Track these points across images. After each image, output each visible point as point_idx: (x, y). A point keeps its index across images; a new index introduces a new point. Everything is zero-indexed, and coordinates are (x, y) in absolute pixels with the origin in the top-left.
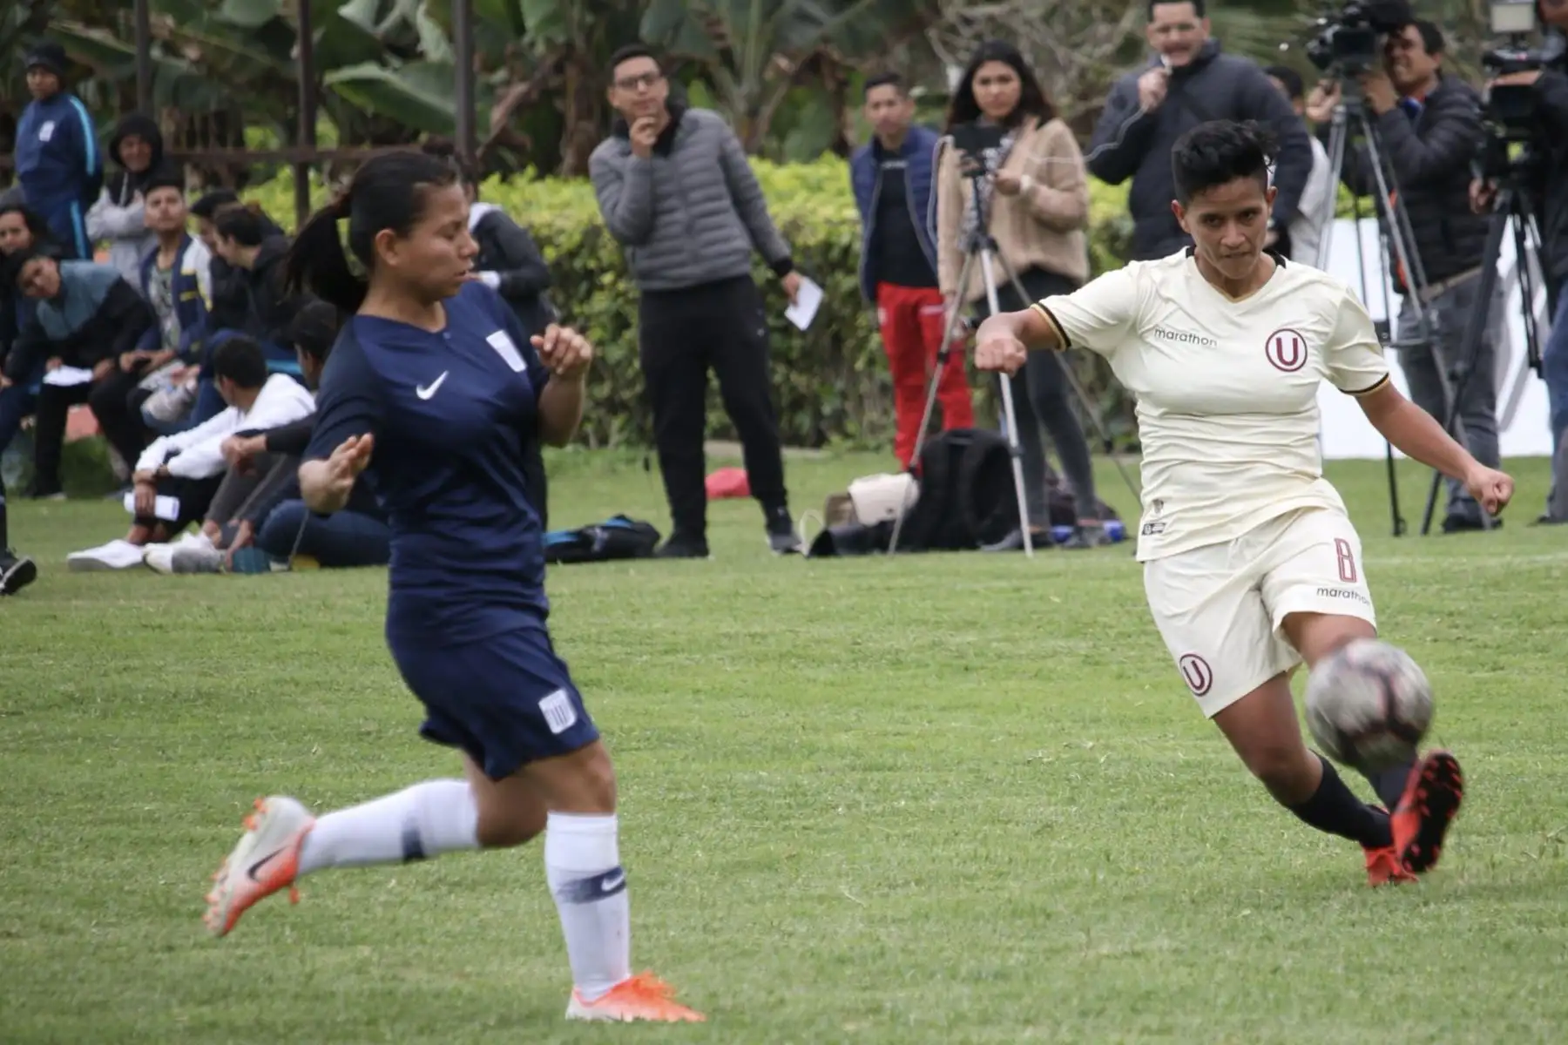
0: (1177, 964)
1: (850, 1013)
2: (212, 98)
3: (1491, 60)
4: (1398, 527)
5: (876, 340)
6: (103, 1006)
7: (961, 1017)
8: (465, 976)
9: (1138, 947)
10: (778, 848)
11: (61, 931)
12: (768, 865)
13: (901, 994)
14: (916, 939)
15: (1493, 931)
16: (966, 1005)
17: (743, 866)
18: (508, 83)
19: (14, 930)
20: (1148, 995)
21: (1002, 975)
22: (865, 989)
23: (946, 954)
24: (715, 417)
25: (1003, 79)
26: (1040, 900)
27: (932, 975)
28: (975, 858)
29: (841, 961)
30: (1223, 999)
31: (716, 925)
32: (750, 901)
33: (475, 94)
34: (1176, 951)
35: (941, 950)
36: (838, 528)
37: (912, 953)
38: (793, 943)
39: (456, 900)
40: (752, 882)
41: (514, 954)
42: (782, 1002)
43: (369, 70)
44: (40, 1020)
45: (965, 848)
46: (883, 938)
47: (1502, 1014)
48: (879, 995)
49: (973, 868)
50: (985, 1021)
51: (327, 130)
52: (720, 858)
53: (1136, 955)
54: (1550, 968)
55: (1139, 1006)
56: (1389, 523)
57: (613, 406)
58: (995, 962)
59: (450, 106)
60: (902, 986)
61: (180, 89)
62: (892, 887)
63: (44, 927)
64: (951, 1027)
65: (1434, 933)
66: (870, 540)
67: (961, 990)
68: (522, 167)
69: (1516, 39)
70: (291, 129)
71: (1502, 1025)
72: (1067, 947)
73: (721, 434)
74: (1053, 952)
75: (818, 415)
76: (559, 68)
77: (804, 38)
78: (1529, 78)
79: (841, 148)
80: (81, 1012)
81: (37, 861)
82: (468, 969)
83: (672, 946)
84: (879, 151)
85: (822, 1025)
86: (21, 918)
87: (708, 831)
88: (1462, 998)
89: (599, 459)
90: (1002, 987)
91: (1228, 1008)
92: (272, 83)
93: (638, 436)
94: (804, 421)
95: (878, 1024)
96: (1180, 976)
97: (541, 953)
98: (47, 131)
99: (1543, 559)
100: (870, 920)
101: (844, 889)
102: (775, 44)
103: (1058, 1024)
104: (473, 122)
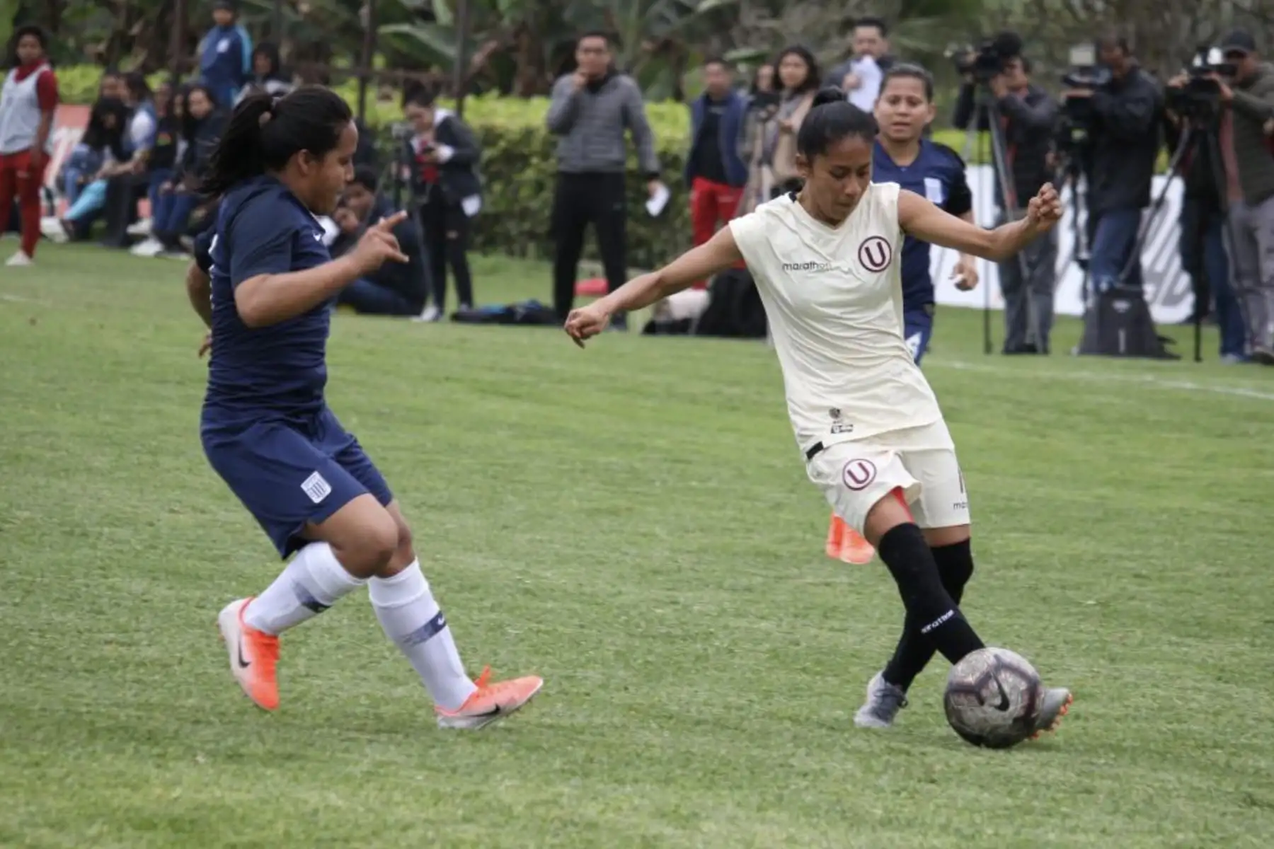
0: (851, 592)
1: (659, 603)
2: (313, 34)
3: (1068, 82)
4: (988, 348)
5: (689, 211)
6: (226, 557)
7: (723, 612)
8: (436, 560)
9: (829, 580)
10: (622, 503)
11: (203, 512)
12: (614, 512)
13: (690, 594)
14: (699, 563)
15: (1037, 589)
16: (726, 605)
17: (598, 511)
18: (487, 40)
19: (176, 509)
20: (834, 609)
21: (749, 589)
22: (669, 590)
23: (716, 574)
24: (591, 246)
25: (796, 65)
26: (773, 548)
27: (707, 586)
28: (734, 519)
29: (656, 572)
30: (877, 614)
31: (582, 544)
32: (603, 532)
33: (469, 46)
34: (851, 584)
35: (714, 571)
36: (662, 319)
37: (697, 571)
38: (628, 559)
39: (431, 516)
40: (605, 522)
41: (465, 549)
42: (620, 593)
43: (405, 28)
44: (190, 563)
45: (730, 513)
46: (680, 561)
47: (1040, 639)
48: (676, 594)
49: (733, 525)
50: (738, 615)
51: (379, 62)
52: (586, 505)
53: (827, 585)
54: (1069, 614)
55: (829, 615)
56: (980, 345)
57: (532, 235)
58: (744, 581)
59: (451, 51)
60: (690, 590)
61: (294, 29)
62: (687, 531)
63: (194, 509)
64: (719, 616)
65: (1003, 588)
66: (679, 327)
67: (724, 595)
68: (488, 90)
69: (1084, 70)
70: (357, 57)
71: (1040, 644)
72: (788, 577)
73: (593, 257)
74: (779, 579)
75: (650, 251)
76: (517, 35)
77: (661, 31)
78: (1086, 93)
79: (678, 96)
80: (214, 560)
81: (190, 470)
82: (438, 556)
83: (557, 554)
84: (708, 100)
85: (644, 609)
86: (180, 502)
87: (580, 489)
88: (1016, 627)
89: (516, 265)
90: (749, 596)
91: (880, 620)
92: (350, 30)
93: (544, 254)
94: (641, 254)
95: (676, 610)
96: (852, 599)
97: (480, 551)
98: (223, 46)
99: (1073, 375)
100: (673, 550)
101: (657, 530)
102: (644, 32)
103: (781, 620)
104: (465, 62)
